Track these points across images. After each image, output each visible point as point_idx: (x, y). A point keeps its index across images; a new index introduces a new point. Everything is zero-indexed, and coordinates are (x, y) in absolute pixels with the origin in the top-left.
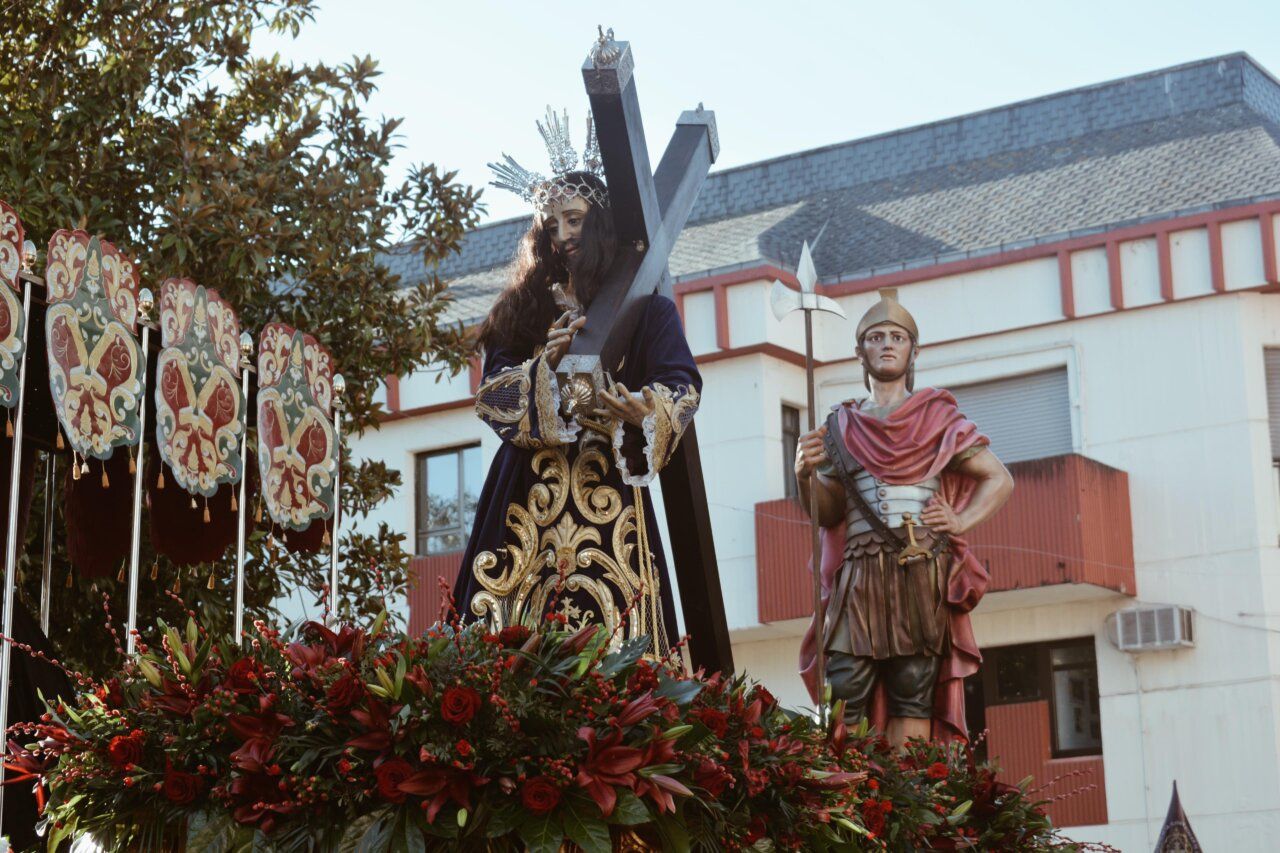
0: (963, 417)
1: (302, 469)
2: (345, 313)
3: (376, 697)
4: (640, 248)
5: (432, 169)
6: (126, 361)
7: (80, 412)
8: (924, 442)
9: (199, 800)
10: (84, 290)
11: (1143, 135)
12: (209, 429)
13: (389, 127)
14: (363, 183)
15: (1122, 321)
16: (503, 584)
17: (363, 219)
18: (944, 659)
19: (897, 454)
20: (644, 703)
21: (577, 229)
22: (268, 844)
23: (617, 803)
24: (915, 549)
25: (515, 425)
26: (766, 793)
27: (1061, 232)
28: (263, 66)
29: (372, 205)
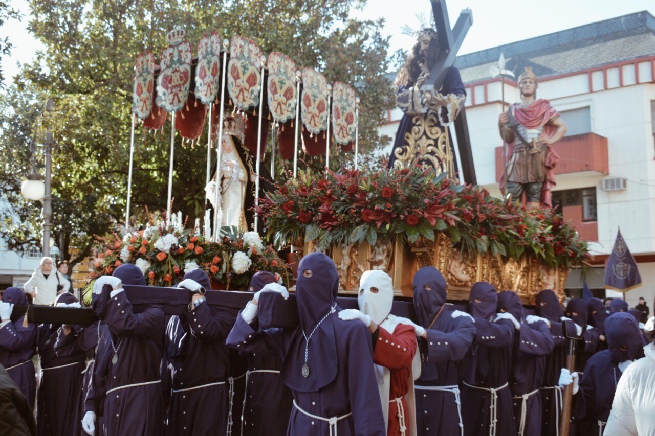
0: (551, 107)
1: (346, 126)
2: (376, 92)
3: (362, 190)
4: (447, 51)
5: (401, 49)
6: (292, 92)
7: (277, 107)
8: (539, 115)
9: (309, 222)
10: (280, 71)
11: (615, 36)
12: (317, 114)
13: (389, 38)
14: (381, 54)
15: (607, 93)
16: (404, 157)
17: (381, 64)
18: (545, 183)
19: (531, 119)
20: (446, 192)
21: (427, 46)
22: (330, 235)
23: (437, 223)
24: (536, 149)
25: (407, 108)
26: (485, 221)
27: (589, 66)
28: (352, 21)
29: (384, 60)
